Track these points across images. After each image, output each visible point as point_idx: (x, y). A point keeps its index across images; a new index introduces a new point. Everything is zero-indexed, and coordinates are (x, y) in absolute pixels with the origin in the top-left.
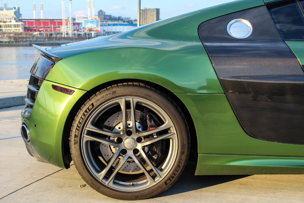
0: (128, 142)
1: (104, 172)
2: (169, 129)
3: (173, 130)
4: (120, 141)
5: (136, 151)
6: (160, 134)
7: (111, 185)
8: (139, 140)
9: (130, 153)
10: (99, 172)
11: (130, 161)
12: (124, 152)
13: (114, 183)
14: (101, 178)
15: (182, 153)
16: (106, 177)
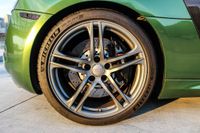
0: (96, 69)
1: (72, 99)
2: (137, 54)
3: (142, 55)
4: (88, 67)
5: (104, 78)
6: (127, 60)
7: (80, 112)
8: (107, 66)
9: (98, 80)
10: (67, 99)
11: (98, 87)
12: (92, 78)
13: (83, 109)
14: (69, 105)
15: (151, 78)
16: (75, 104)
